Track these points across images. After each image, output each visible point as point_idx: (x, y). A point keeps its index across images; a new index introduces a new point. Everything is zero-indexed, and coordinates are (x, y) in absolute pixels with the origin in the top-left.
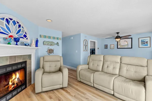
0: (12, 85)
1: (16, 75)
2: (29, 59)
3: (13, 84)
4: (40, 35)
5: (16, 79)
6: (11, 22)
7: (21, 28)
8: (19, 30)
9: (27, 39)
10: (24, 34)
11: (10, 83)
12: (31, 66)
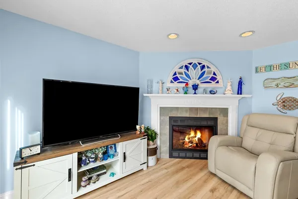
0: (189, 143)
1: (196, 133)
2: (222, 115)
3: (191, 142)
4: (256, 68)
5: (196, 139)
6: (191, 66)
7: (206, 69)
8: (202, 73)
9: (218, 82)
10: (212, 75)
11: (187, 140)
12: (227, 129)
